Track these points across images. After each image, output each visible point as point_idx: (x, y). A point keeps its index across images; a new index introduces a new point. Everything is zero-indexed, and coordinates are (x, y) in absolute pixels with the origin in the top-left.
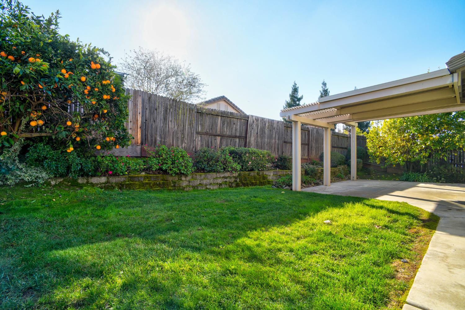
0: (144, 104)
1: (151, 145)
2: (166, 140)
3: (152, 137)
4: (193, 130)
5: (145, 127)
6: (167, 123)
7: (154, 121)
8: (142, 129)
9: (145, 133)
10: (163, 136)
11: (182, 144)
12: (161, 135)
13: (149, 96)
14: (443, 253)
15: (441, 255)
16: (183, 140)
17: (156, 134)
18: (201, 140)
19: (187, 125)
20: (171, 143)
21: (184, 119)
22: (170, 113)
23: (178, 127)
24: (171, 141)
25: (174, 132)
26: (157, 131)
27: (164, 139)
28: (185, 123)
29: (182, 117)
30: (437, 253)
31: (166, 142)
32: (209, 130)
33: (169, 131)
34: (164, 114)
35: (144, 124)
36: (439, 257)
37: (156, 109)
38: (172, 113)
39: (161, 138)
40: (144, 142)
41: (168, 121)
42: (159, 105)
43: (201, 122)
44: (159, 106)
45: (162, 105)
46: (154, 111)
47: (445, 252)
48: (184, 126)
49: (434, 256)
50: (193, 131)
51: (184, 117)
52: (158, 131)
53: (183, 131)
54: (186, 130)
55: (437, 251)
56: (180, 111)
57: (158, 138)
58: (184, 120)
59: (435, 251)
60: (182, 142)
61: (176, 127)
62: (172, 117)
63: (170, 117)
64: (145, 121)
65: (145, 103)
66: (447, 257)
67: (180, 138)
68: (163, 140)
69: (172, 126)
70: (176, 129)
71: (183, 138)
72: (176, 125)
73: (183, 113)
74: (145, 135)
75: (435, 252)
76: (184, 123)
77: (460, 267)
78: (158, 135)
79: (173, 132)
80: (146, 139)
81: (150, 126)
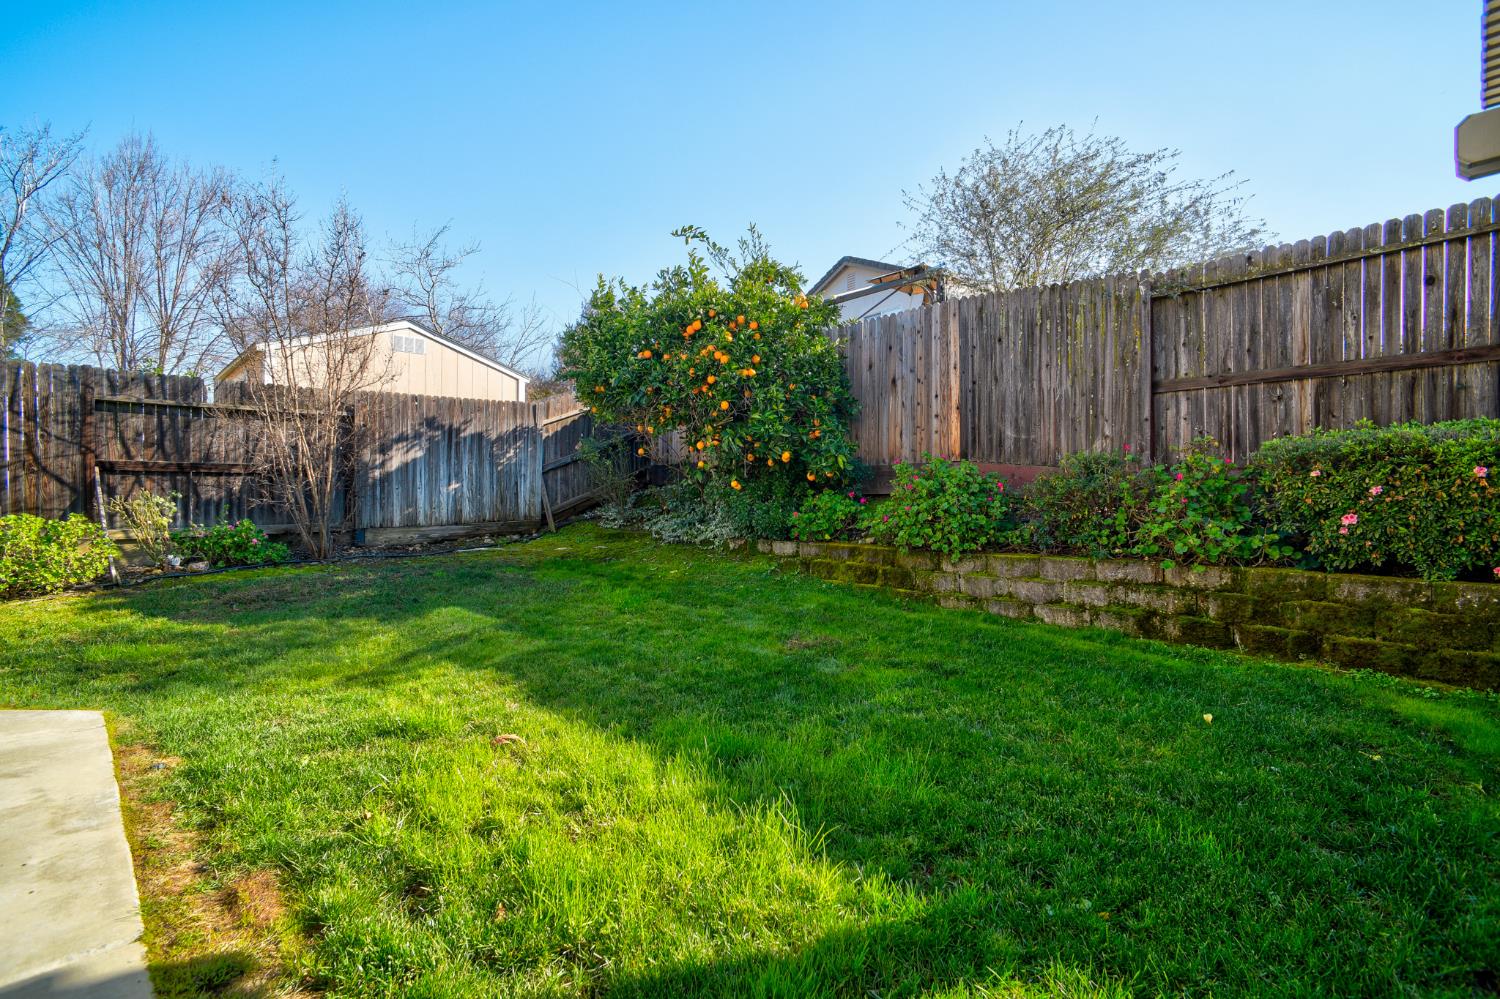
0: (966, 336)
1: (990, 455)
2: (1033, 437)
3: (990, 431)
4: (1140, 381)
5: (970, 407)
6: (1036, 376)
7: (996, 380)
8: (963, 411)
9: (973, 422)
10: (1022, 423)
11: (1090, 443)
12: (1016, 420)
13: (979, 304)
14: (69, 832)
15: (73, 823)
16: (1096, 425)
17: (1003, 420)
18: (1196, 417)
19: (1108, 363)
20: (1052, 443)
21: (1095, 345)
22: (1044, 339)
23: (1073, 383)
24: (1052, 437)
25: (1060, 401)
26: (1003, 410)
27: (1028, 432)
28: (1100, 359)
29: (1089, 340)
30: (86, 823)
31: (1035, 440)
32: (1239, 362)
33: (1041, 402)
34: (1023, 346)
35: (970, 395)
36: (77, 813)
37: (1000, 340)
38: (1049, 336)
39: (1017, 429)
40: (970, 451)
41: (1036, 369)
42: (1008, 322)
43: (1188, 332)
44: (1007, 328)
45: (1016, 320)
46: (993, 349)
47: (64, 839)
48: (1095, 372)
49: (94, 810)
50: (1135, 385)
51: (1095, 337)
52: (1008, 410)
53: (1094, 391)
54: (1107, 385)
55: (91, 828)
56: (1080, 320)
57: (1009, 433)
58: (1095, 351)
59: (96, 828)
60: (1093, 432)
61: (1067, 384)
62: (1049, 352)
63: (1044, 352)
64: (970, 386)
65: (970, 331)
66: (53, 824)
67: (1083, 418)
68: (1023, 437)
69: (1054, 381)
70: (1066, 391)
71: (1096, 417)
72: (1067, 374)
73: (1090, 324)
74: (973, 429)
75: (94, 823)
76: (1095, 361)
77: (14, 812)
78: (1008, 424)
79: (1058, 405)
80: (974, 441)
81: (984, 396)
